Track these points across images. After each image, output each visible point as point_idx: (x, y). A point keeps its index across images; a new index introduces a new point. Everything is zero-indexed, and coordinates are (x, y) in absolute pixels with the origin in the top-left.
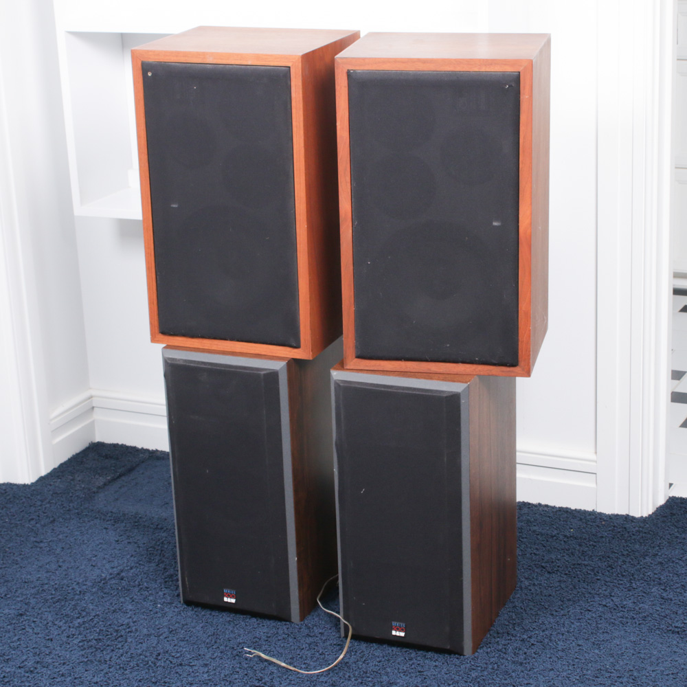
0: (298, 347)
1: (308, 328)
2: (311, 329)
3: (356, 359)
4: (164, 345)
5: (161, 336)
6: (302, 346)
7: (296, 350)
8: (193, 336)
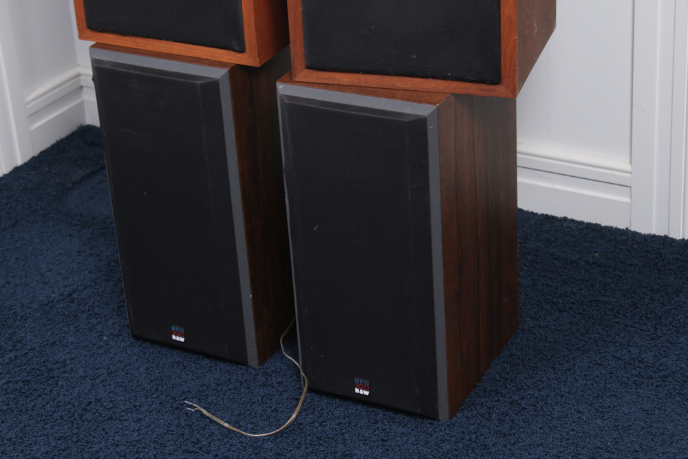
0: (242, 50)
1: (253, 28)
2: (256, 30)
3: (306, 71)
4: (93, 43)
5: (89, 32)
6: (247, 49)
7: (240, 55)
8: (124, 34)
